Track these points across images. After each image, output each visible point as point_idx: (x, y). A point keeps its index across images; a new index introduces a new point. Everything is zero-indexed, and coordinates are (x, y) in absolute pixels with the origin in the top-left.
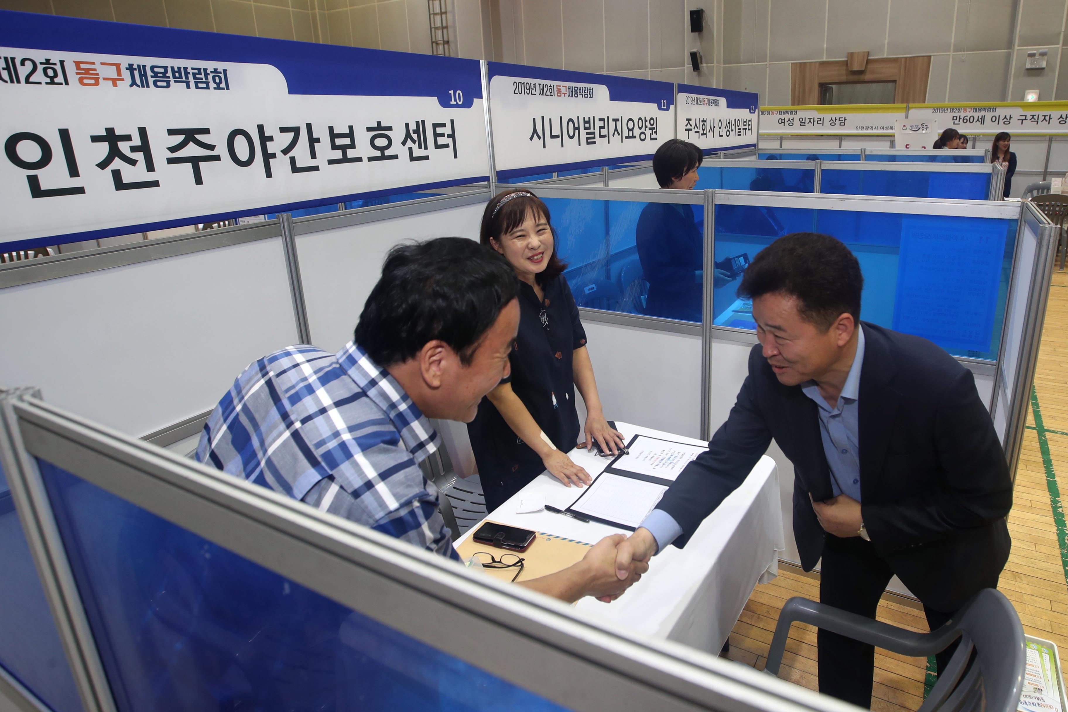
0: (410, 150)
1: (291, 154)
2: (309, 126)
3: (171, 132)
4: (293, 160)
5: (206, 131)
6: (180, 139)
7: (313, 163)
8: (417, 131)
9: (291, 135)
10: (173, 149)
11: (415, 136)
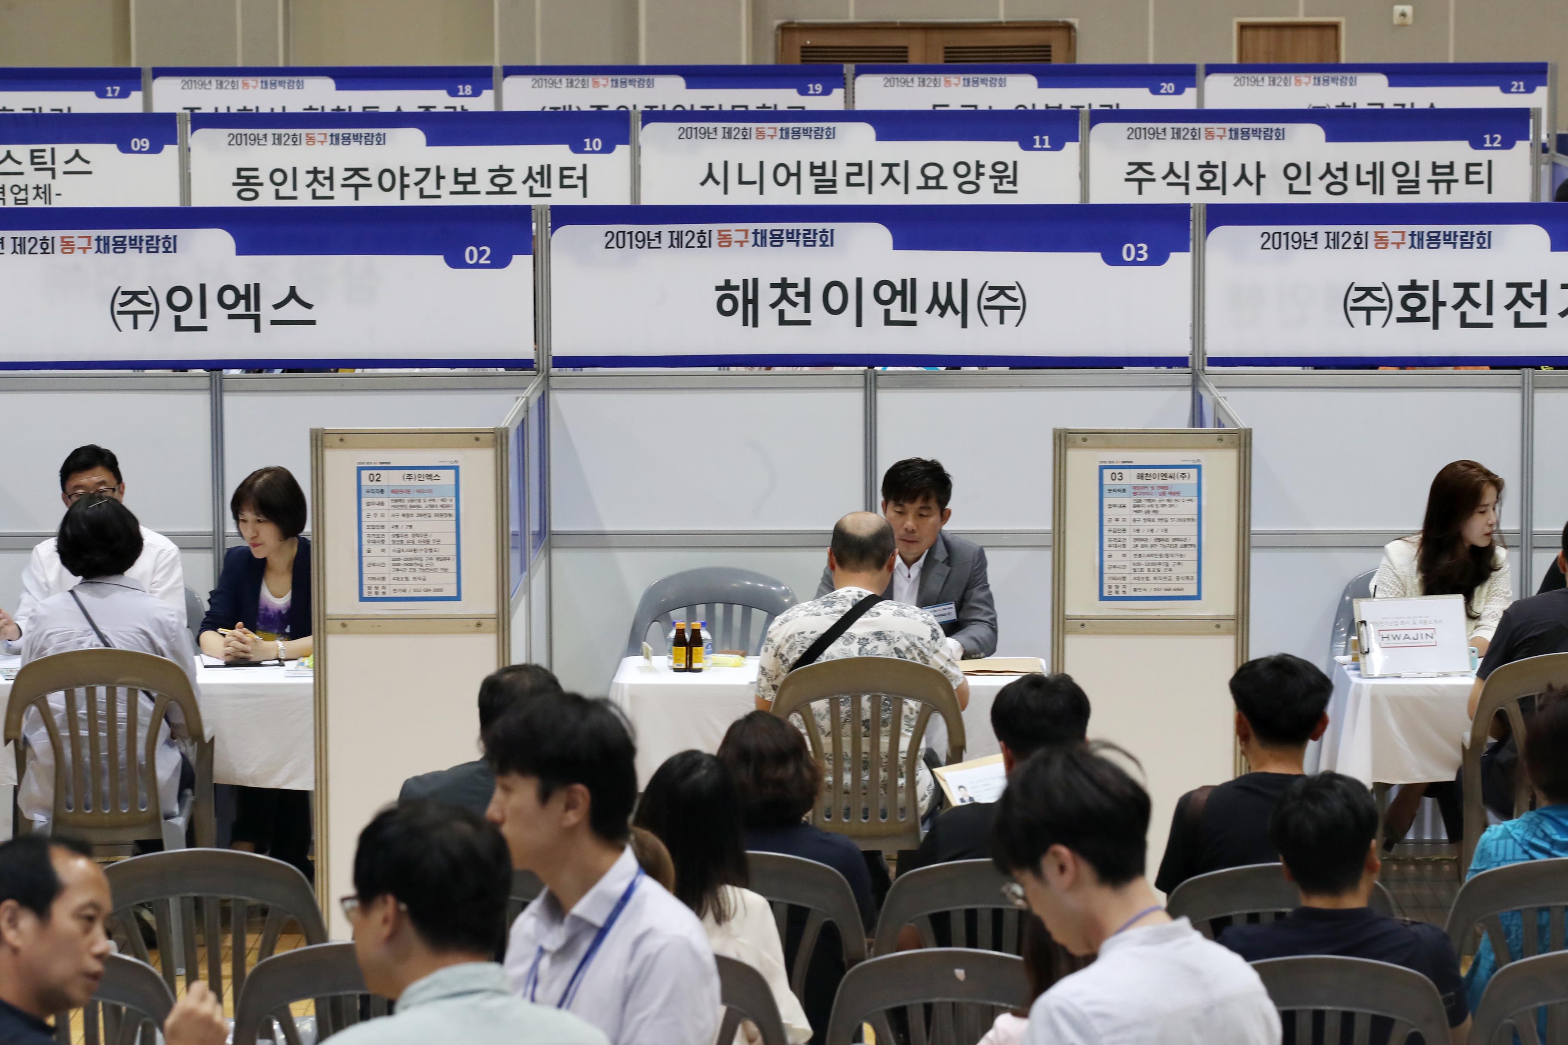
0: (531, 188)
1: (421, 186)
2: (438, 168)
3: (347, 170)
4: (421, 190)
5: (366, 169)
6: (351, 173)
7: (437, 193)
8: (541, 173)
9: (423, 173)
10: (345, 179)
11: (538, 177)
